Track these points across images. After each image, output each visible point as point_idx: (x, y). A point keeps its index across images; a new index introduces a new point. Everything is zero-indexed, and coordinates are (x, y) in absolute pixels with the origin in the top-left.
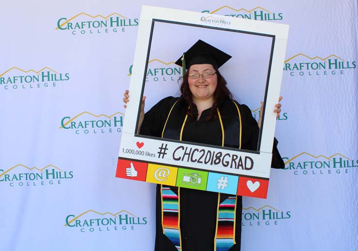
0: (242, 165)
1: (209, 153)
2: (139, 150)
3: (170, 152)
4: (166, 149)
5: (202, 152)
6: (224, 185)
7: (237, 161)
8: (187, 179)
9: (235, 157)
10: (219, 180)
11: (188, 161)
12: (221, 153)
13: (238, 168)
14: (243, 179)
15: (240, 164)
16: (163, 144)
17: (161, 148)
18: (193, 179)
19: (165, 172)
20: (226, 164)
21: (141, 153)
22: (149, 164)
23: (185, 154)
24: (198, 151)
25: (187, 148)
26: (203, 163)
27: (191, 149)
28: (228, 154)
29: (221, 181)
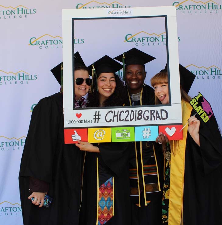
0: (159, 117)
1: (132, 112)
2: (79, 119)
3: (102, 117)
4: (99, 115)
5: (127, 113)
6: (148, 135)
7: (155, 114)
8: (119, 135)
9: (153, 112)
10: (143, 132)
11: (117, 121)
12: (141, 111)
13: (157, 120)
14: (162, 127)
15: (158, 116)
16: (96, 112)
17: (96, 115)
18: (124, 134)
19: (101, 133)
20: (147, 118)
21: (81, 122)
22: (88, 129)
23: (114, 116)
24: (124, 112)
25: (115, 111)
26: (129, 120)
27: (118, 111)
28: (147, 111)
29: (145, 132)
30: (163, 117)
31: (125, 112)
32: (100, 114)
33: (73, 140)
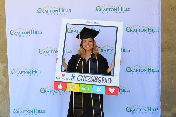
0: (106, 82)
1: (92, 77)
2: (63, 77)
3: (76, 78)
5: (90, 77)
6: (99, 91)
7: (104, 80)
8: (83, 89)
9: (103, 78)
10: (97, 89)
11: (84, 81)
12: (97, 77)
13: (105, 83)
14: (107, 87)
16: (73, 74)
17: (72, 76)
19: (74, 86)
20: (100, 81)
21: (64, 79)
22: (67, 83)
23: (82, 78)
25: (83, 75)
26: (90, 81)
28: (101, 77)
29: (98, 89)
30: (109, 82)
31: (88, 76)
32: (74, 76)
33: (59, 88)
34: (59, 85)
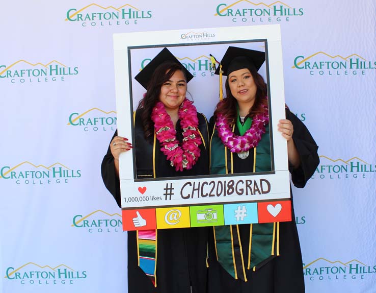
0: (258, 190)
2: (142, 196)
3: (176, 192)
4: (171, 189)
5: (212, 184)
6: (243, 215)
7: (252, 186)
8: (201, 217)
9: (249, 183)
10: (236, 211)
11: (199, 197)
12: (232, 181)
13: (255, 194)
14: (262, 204)
15: (256, 188)
16: (167, 184)
17: (167, 189)
18: (208, 215)
19: (176, 214)
20: (241, 192)
21: (146, 199)
23: (194, 190)
24: (207, 184)
25: (194, 183)
26: (216, 195)
27: (199, 183)
28: (241, 181)
29: (238, 211)
30: (264, 190)
31: (209, 184)
32: (172, 187)
33: (136, 226)
34: (136, 216)
